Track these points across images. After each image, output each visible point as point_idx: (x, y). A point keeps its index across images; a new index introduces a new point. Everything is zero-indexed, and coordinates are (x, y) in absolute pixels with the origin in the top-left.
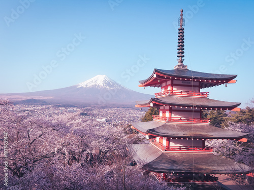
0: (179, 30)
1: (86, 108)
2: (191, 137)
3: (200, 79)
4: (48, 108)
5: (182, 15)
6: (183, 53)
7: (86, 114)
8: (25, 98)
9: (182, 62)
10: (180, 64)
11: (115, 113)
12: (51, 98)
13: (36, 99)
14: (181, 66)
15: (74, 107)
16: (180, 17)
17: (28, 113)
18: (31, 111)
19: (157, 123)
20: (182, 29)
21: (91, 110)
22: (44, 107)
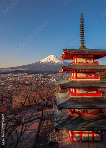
0: (81, 25)
1: (45, 74)
2: (86, 88)
3: (92, 53)
4: (25, 75)
5: (82, 17)
6: (84, 39)
7: (44, 77)
8: (13, 70)
9: (83, 44)
10: (82, 45)
11: (61, 76)
12: (26, 69)
13: (18, 70)
14: (82, 46)
15: (38, 73)
16: (81, 18)
17: (15, 78)
18: (16, 76)
19: (70, 80)
20: (83, 25)
21: (48, 75)
22: (23, 74)
